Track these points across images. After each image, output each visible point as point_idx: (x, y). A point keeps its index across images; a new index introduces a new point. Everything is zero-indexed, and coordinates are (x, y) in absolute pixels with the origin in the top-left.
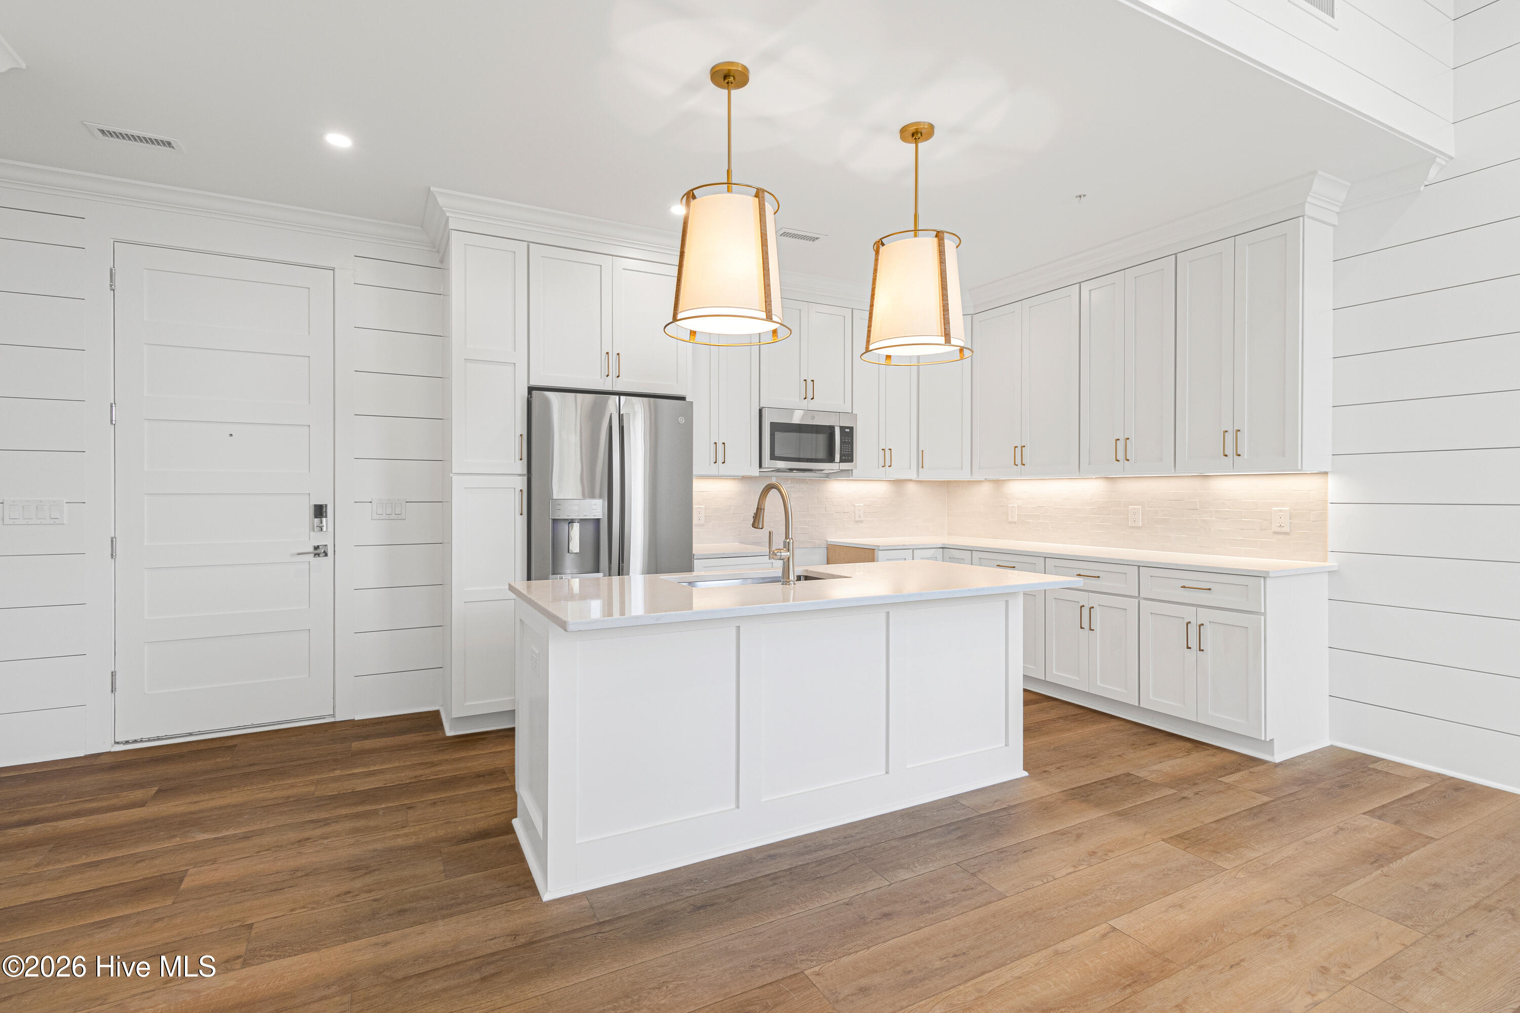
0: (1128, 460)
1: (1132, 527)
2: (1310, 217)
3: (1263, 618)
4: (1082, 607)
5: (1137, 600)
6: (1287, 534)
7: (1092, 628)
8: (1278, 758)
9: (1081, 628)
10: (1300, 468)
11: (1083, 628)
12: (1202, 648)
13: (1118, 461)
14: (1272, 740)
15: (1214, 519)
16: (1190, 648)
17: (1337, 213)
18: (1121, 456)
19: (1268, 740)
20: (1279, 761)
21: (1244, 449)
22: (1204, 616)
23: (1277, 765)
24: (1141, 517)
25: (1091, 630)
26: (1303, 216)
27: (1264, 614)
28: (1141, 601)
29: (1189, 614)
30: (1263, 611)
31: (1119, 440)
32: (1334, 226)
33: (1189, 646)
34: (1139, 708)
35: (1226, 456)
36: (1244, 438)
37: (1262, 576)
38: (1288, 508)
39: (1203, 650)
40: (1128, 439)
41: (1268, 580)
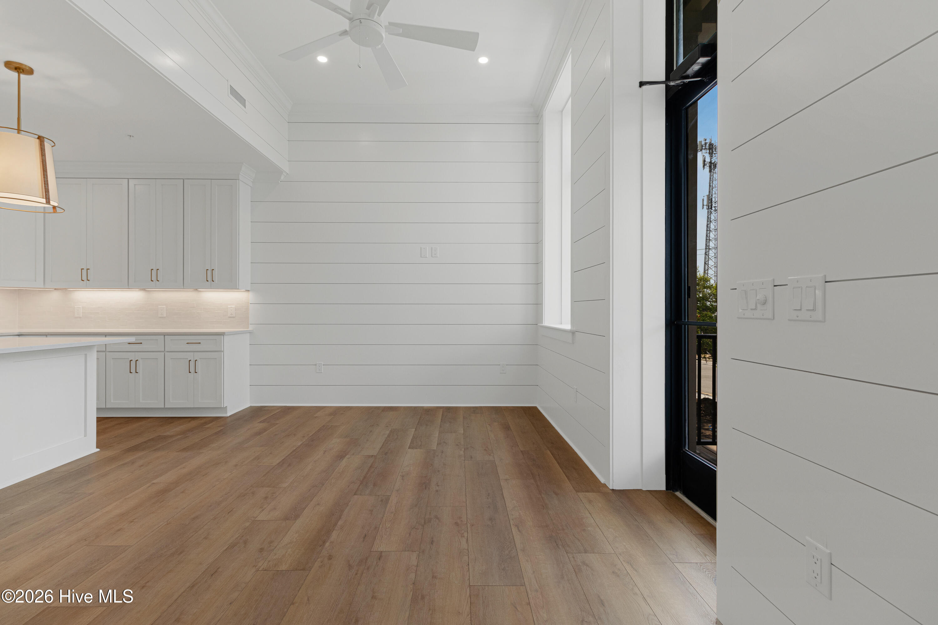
0: (158, 281)
1: (161, 317)
2: (241, 181)
3: (222, 353)
4: (130, 361)
5: (163, 353)
6: (234, 317)
7: (137, 372)
8: (229, 414)
9: (130, 372)
10: (238, 288)
11: (132, 373)
12: (196, 372)
13: (153, 281)
14: (226, 407)
15: (203, 312)
16: (191, 372)
17: (252, 182)
18: (154, 278)
19: (225, 407)
20: (229, 415)
21: (216, 278)
22: (197, 356)
23: (228, 417)
24: (165, 312)
25: (136, 372)
26: (239, 180)
27: (223, 351)
28: (165, 353)
29: (190, 356)
30: (223, 350)
31: (153, 269)
32: (251, 187)
33: (190, 371)
34: (165, 409)
35: (208, 281)
36: (216, 273)
37: (223, 334)
38: (234, 306)
39: (197, 373)
40: (158, 269)
41: (225, 336)
